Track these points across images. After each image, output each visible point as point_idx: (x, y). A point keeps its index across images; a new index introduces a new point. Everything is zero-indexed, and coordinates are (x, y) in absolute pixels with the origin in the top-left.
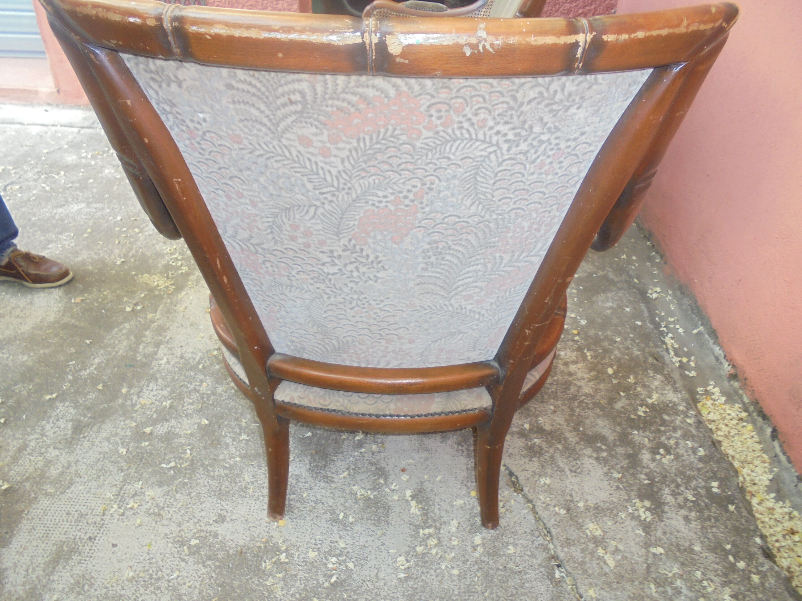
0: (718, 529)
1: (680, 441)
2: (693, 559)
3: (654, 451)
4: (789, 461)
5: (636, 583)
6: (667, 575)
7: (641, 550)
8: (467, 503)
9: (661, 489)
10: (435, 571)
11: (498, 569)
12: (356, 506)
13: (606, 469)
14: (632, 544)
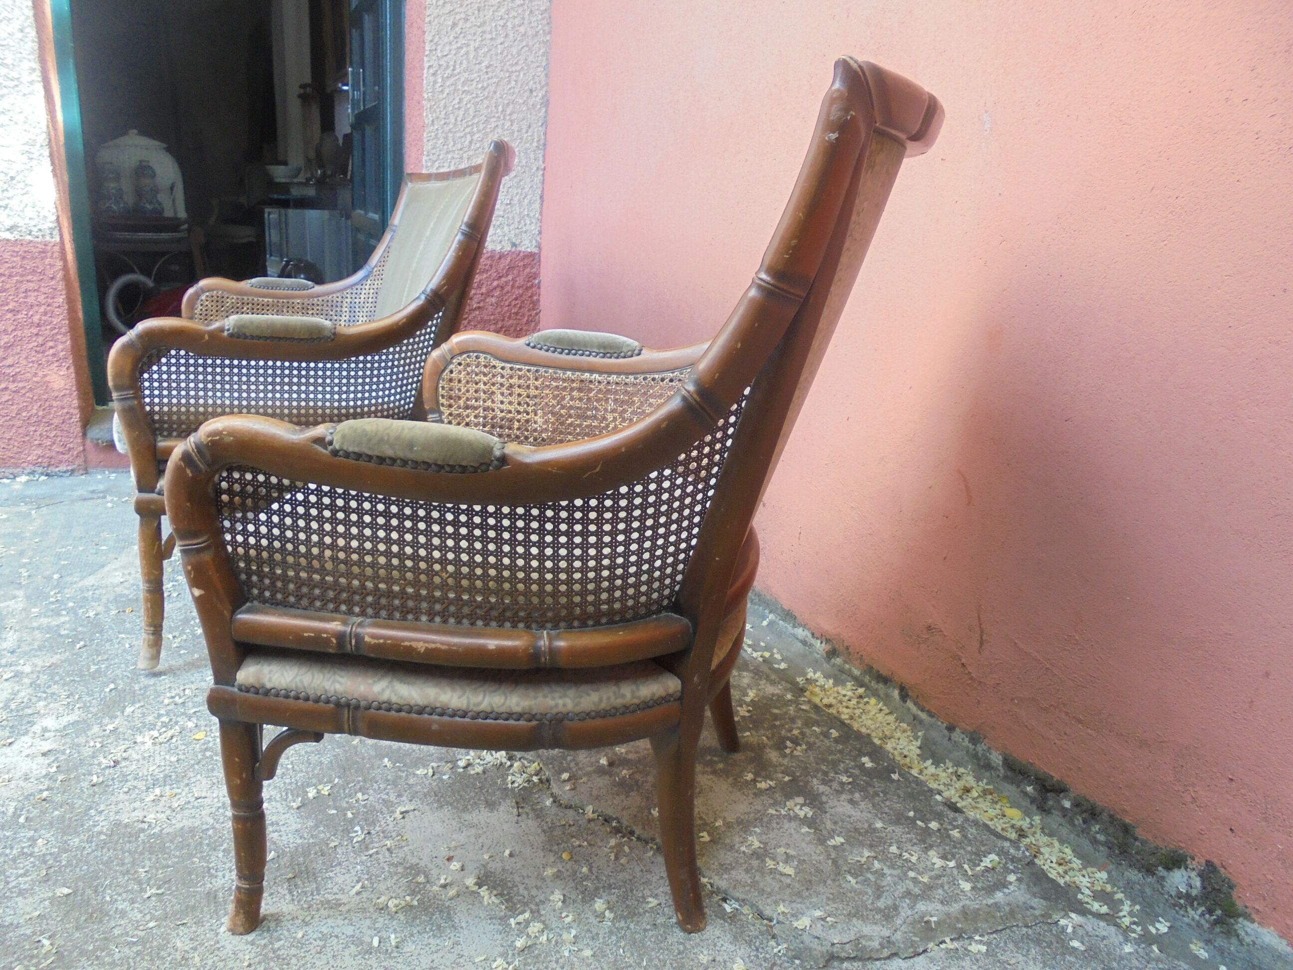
0: (891, 801)
1: (804, 730)
2: (880, 837)
3: (780, 746)
4: (931, 715)
5: (829, 882)
6: (859, 861)
7: (816, 848)
8: (563, 870)
9: (808, 782)
10: (557, 962)
11: (645, 930)
12: (395, 922)
13: (730, 780)
14: (804, 845)
